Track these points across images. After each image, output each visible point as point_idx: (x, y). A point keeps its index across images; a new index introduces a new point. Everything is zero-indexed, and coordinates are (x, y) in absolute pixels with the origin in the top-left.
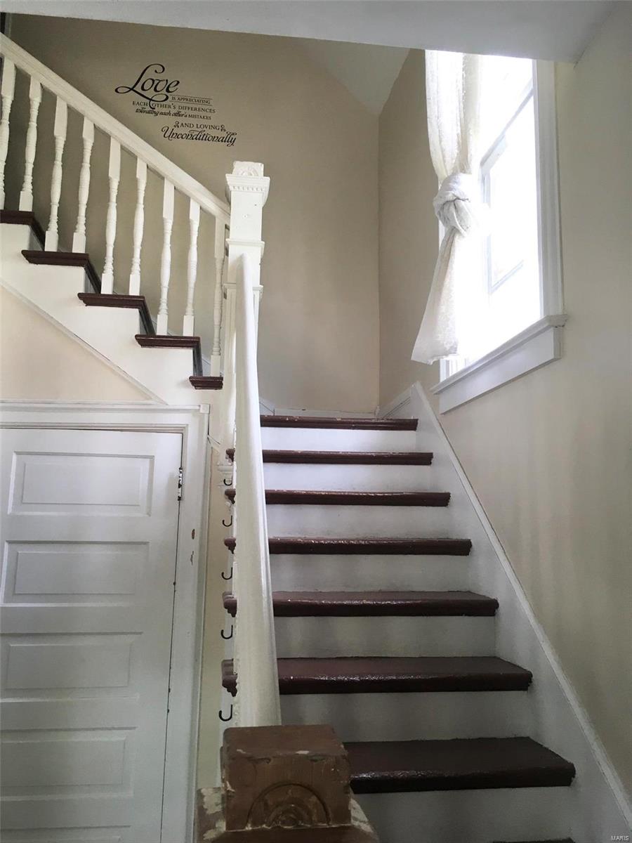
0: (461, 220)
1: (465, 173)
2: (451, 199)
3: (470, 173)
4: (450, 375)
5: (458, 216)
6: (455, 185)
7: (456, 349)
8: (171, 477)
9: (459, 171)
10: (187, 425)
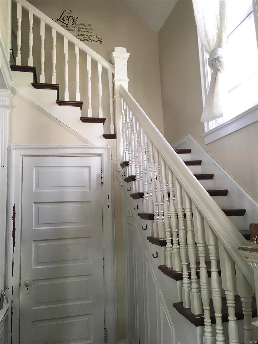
0: (221, 66)
1: (220, 48)
2: (216, 58)
3: (222, 48)
4: (210, 130)
5: (220, 64)
6: (218, 52)
7: (222, 116)
8: (98, 175)
9: (217, 47)
10: (103, 153)
